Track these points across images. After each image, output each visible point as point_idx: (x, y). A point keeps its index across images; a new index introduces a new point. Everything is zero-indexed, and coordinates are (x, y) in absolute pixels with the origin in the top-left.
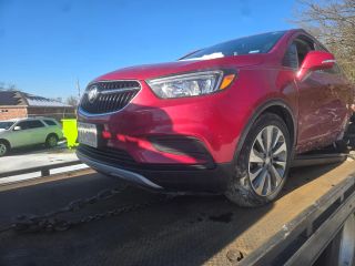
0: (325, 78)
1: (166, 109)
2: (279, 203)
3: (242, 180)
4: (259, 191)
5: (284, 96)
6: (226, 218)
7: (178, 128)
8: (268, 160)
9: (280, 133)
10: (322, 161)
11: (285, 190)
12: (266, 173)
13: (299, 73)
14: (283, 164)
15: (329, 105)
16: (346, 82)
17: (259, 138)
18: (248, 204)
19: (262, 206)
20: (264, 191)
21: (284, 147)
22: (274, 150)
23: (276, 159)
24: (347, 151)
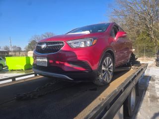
0: (123, 40)
1: (74, 52)
2: (111, 84)
3: (100, 76)
4: (105, 80)
5: (111, 47)
6: (95, 90)
7: (79, 58)
8: (107, 69)
9: (111, 60)
10: (123, 70)
11: (112, 80)
12: (107, 74)
13: (115, 39)
14: (112, 70)
15: (123, 50)
16: (129, 41)
17: (104, 61)
18: (102, 84)
19: (106, 85)
20: (106, 80)
21: (112, 65)
22: (109, 65)
23: (109, 69)
24: (131, 66)
